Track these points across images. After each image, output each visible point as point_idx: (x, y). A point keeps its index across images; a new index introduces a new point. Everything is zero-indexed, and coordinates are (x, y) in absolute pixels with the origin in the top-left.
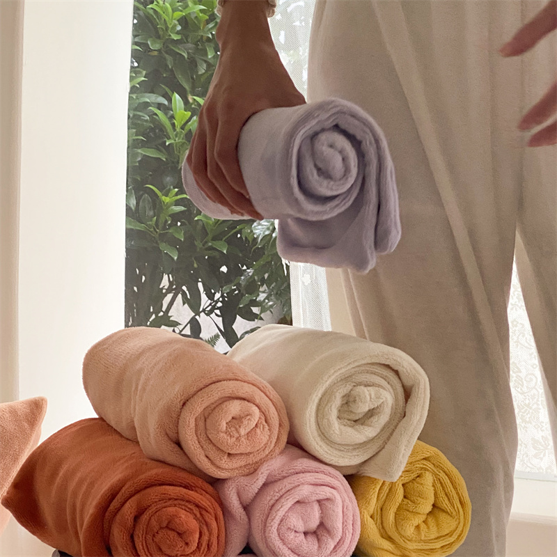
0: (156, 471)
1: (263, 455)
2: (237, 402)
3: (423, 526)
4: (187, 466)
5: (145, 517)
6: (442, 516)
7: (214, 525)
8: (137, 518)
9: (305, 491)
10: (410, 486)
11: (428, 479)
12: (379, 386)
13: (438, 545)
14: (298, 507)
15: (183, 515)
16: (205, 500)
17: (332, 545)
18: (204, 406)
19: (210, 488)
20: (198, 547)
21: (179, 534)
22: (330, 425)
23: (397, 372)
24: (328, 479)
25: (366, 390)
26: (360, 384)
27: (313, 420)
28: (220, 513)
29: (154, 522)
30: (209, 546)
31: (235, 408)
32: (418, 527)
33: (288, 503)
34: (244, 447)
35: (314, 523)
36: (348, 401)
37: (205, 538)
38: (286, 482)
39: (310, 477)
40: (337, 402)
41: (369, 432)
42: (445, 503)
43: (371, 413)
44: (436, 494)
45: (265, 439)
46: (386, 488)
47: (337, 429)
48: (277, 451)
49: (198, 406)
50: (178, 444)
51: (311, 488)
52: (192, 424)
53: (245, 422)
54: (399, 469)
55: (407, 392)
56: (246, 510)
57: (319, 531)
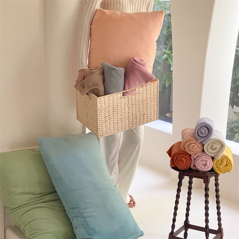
0: (181, 152)
1: (198, 152)
3: (224, 167)
4: (185, 151)
5: (178, 158)
6: (227, 166)
7: (188, 161)
8: (177, 158)
9: (203, 159)
10: (222, 161)
11: (225, 160)
12: (217, 144)
13: (226, 170)
14: (202, 161)
15: (184, 159)
16: (187, 157)
17: (207, 167)
19: (189, 156)
20: (186, 164)
21: (183, 162)
22: (208, 149)
23: (221, 143)
26: (214, 144)
27: (206, 147)
28: (190, 160)
30: (187, 164)
31: (193, 145)
33: (200, 160)
34: (194, 150)
35: (204, 164)
36: (212, 146)
37: (187, 163)
38: (201, 157)
39: (204, 156)
40: (210, 146)
41: (215, 151)
42: (228, 164)
43: (216, 148)
44: (226, 163)
45: (198, 150)
46: (218, 161)
47: (209, 150)
48: (200, 152)
49: (188, 143)
50: (185, 148)
51: (204, 158)
52: (187, 146)
54: (219, 158)
55: (223, 146)
56: (195, 160)
57: (205, 165)
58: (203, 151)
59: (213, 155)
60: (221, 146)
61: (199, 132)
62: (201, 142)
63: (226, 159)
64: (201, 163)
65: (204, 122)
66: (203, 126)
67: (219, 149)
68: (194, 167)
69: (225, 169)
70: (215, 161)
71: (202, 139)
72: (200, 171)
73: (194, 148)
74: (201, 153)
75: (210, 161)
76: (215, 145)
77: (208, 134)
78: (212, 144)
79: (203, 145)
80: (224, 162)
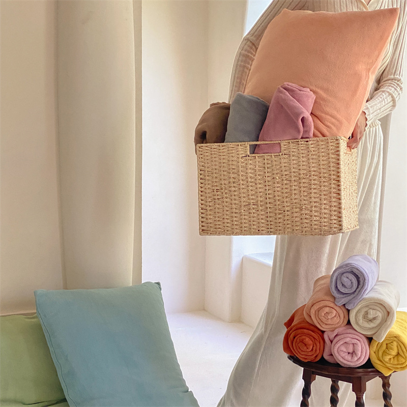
1: (337, 326)
2: (328, 308)
3: (392, 360)
5: (296, 338)
6: (400, 358)
7: (318, 344)
8: (294, 338)
9: (348, 340)
10: (388, 345)
11: (395, 344)
12: (378, 310)
13: (399, 366)
14: (345, 344)
15: (307, 339)
16: (316, 336)
17: (356, 359)
18: (318, 307)
19: (320, 333)
20: (312, 350)
21: (306, 345)
22: (359, 320)
23: (385, 307)
24: (357, 337)
25: (372, 311)
26: (370, 309)
27: (354, 317)
29: (298, 340)
30: (316, 350)
31: (327, 310)
32: (390, 359)
34: (330, 322)
35: (351, 351)
36: (367, 313)
37: (314, 348)
38: (342, 336)
39: (350, 335)
40: (362, 313)
41: (372, 325)
42: (401, 353)
43: (374, 318)
44: (398, 349)
45: (338, 321)
46: (379, 345)
47: (361, 321)
49: (316, 307)
50: (311, 317)
51: (350, 339)
52: (314, 313)
53: (330, 315)
54: (381, 339)
55: (388, 313)
56: (332, 342)
57: (353, 353)
58: (349, 323)
59: (369, 333)
60: (386, 313)
61: (339, 283)
62: (344, 305)
63: (397, 342)
64: (345, 350)
65: (349, 264)
66: (347, 272)
67: (382, 320)
68: (331, 356)
69: (396, 362)
70: (375, 346)
71: (345, 299)
72: (343, 365)
73: (329, 318)
74: (344, 328)
75: (363, 345)
76: (371, 312)
77: (358, 287)
78: (367, 309)
79: (348, 311)
80: (392, 349)
